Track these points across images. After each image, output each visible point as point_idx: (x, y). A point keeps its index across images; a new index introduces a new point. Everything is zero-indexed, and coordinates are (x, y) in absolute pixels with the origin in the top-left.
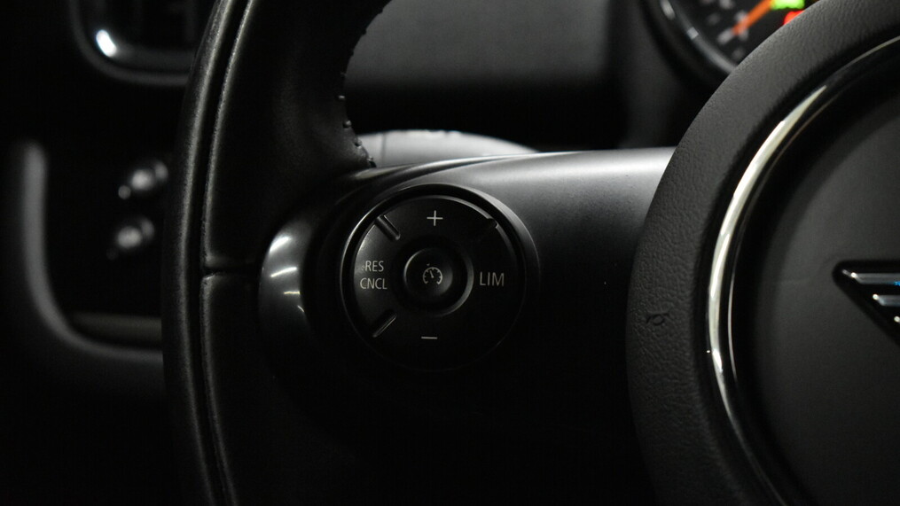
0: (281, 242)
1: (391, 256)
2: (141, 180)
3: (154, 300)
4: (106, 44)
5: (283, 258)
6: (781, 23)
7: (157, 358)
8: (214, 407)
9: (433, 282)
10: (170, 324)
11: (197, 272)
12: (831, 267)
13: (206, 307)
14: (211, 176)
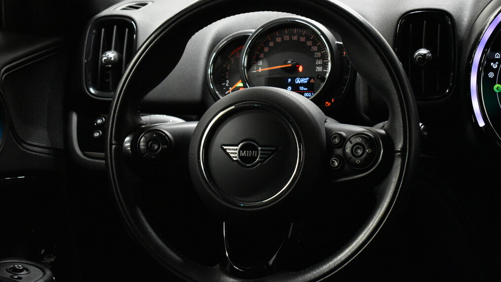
0: (127, 139)
1: (147, 142)
2: (99, 121)
3: (103, 149)
4: (92, 90)
5: (127, 142)
6: (239, 89)
7: (104, 161)
8: (114, 169)
9: (154, 147)
10: (106, 155)
11: (111, 144)
12: (220, 146)
13: (113, 151)
14: (114, 127)
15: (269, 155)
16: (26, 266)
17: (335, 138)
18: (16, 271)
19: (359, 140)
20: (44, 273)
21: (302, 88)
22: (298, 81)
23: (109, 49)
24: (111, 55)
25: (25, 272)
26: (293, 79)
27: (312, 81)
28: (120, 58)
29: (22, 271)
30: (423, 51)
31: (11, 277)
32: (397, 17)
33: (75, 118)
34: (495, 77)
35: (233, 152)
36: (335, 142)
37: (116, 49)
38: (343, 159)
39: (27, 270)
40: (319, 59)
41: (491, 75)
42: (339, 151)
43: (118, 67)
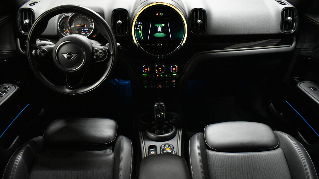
0: (33, 51)
1: (39, 52)
4: (23, 32)
9: (42, 54)
12: (61, 53)
15: (76, 56)
16: (9, 86)
18: (6, 88)
19: (101, 51)
20: (16, 87)
21: (86, 32)
22: (85, 29)
23: (26, 19)
24: (27, 21)
25: (9, 88)
26: (84, 29)
27: (89, 29)
28: (30, 22)
29: (8, 88)
30: (120, 21)
31: (5, 90)
32: (112, 11)
33: (18, 40)
34: (139, 29)
35: (65, 55)
37: (28, 19)
38: (97, 56)
39: (10, 87)
40: (91, 23)
41: (138, 29)
42: (96, 54)
43: (30, 25)
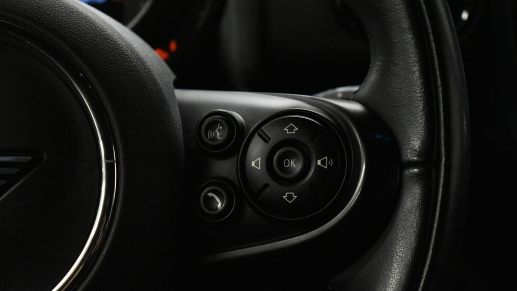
17: (212, 126)
19: (289, 130)
36: (214, 139)
38: (240, 189)
